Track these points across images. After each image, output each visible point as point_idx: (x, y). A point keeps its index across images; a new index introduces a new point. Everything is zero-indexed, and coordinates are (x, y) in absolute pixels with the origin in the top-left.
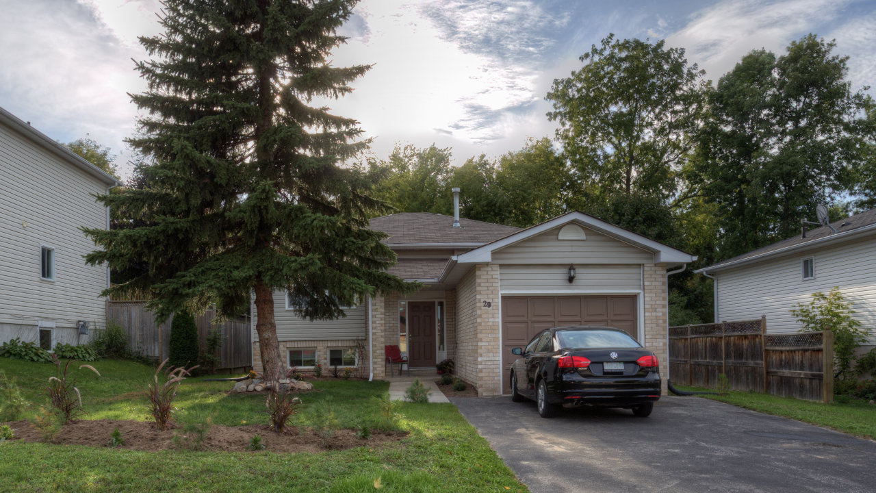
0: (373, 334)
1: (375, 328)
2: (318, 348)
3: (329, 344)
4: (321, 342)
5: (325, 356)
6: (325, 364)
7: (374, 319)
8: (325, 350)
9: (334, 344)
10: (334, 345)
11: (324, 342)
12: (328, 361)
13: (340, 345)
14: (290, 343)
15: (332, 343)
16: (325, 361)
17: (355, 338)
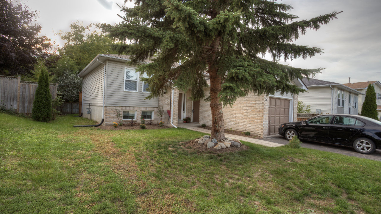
0: (174, 106)
5: (140, 114)
8: (140, 111)
11: (140, 108)
13: (147, 109)
15: (144, 108)
16: (140, 117)
17: (153, 107)
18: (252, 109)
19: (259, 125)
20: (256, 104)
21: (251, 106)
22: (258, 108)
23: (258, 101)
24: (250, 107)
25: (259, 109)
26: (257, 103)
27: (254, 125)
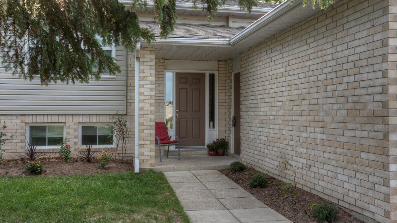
0: (140, 109)
1: (143, 101)
2: (67, 124)
3: (81, 119)
4: (71, 117)
5: (76, 133)
6: (75, 143)
7: (142, 90)
8: (76, 127)
9: (88, 119)
10: (88, 121)
11: (74, 117)
12: (79, 140)
13: (95, 121)
14: (31, 117)
15: (84, 117)
16: (76, 140)
17: (114, 113)
18: (349, 106)
19: (376, 180)
20: (363, 84)
21: (346, 93)
22: (368, 98)
23: (367, 69)
24: (342, 100)
25: (371, 106)
26: (365, 76)
27: (358, 176)
